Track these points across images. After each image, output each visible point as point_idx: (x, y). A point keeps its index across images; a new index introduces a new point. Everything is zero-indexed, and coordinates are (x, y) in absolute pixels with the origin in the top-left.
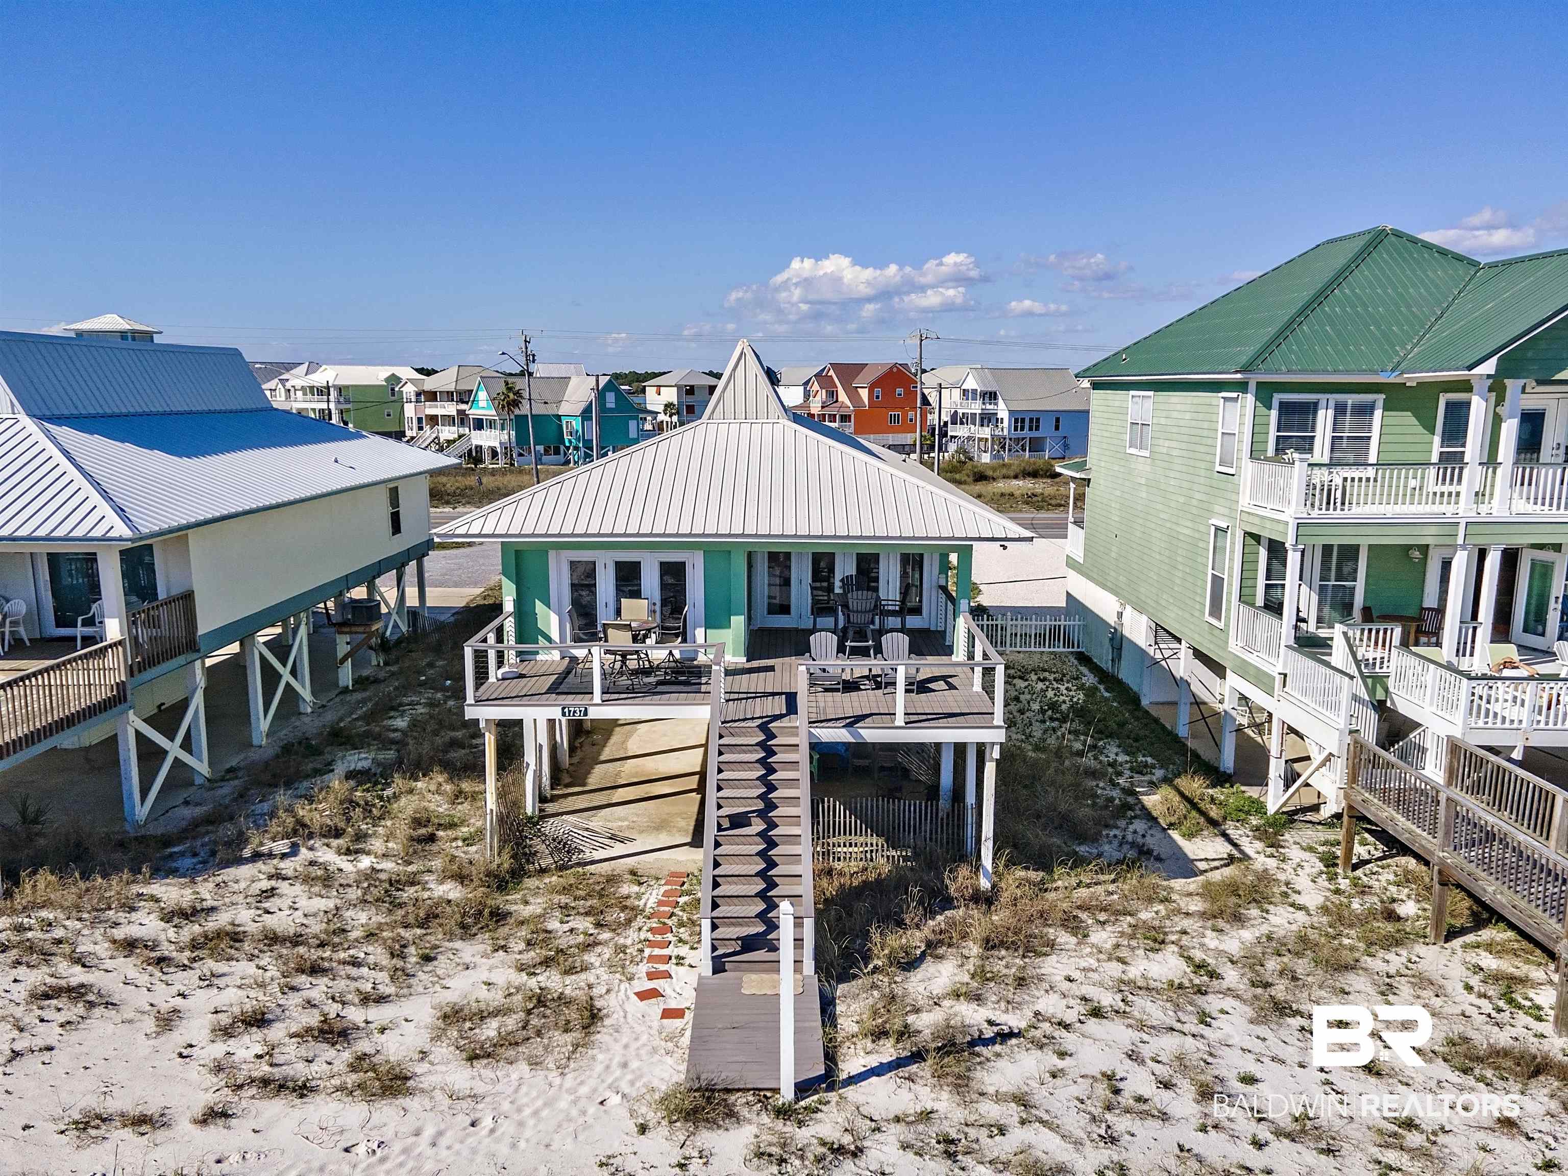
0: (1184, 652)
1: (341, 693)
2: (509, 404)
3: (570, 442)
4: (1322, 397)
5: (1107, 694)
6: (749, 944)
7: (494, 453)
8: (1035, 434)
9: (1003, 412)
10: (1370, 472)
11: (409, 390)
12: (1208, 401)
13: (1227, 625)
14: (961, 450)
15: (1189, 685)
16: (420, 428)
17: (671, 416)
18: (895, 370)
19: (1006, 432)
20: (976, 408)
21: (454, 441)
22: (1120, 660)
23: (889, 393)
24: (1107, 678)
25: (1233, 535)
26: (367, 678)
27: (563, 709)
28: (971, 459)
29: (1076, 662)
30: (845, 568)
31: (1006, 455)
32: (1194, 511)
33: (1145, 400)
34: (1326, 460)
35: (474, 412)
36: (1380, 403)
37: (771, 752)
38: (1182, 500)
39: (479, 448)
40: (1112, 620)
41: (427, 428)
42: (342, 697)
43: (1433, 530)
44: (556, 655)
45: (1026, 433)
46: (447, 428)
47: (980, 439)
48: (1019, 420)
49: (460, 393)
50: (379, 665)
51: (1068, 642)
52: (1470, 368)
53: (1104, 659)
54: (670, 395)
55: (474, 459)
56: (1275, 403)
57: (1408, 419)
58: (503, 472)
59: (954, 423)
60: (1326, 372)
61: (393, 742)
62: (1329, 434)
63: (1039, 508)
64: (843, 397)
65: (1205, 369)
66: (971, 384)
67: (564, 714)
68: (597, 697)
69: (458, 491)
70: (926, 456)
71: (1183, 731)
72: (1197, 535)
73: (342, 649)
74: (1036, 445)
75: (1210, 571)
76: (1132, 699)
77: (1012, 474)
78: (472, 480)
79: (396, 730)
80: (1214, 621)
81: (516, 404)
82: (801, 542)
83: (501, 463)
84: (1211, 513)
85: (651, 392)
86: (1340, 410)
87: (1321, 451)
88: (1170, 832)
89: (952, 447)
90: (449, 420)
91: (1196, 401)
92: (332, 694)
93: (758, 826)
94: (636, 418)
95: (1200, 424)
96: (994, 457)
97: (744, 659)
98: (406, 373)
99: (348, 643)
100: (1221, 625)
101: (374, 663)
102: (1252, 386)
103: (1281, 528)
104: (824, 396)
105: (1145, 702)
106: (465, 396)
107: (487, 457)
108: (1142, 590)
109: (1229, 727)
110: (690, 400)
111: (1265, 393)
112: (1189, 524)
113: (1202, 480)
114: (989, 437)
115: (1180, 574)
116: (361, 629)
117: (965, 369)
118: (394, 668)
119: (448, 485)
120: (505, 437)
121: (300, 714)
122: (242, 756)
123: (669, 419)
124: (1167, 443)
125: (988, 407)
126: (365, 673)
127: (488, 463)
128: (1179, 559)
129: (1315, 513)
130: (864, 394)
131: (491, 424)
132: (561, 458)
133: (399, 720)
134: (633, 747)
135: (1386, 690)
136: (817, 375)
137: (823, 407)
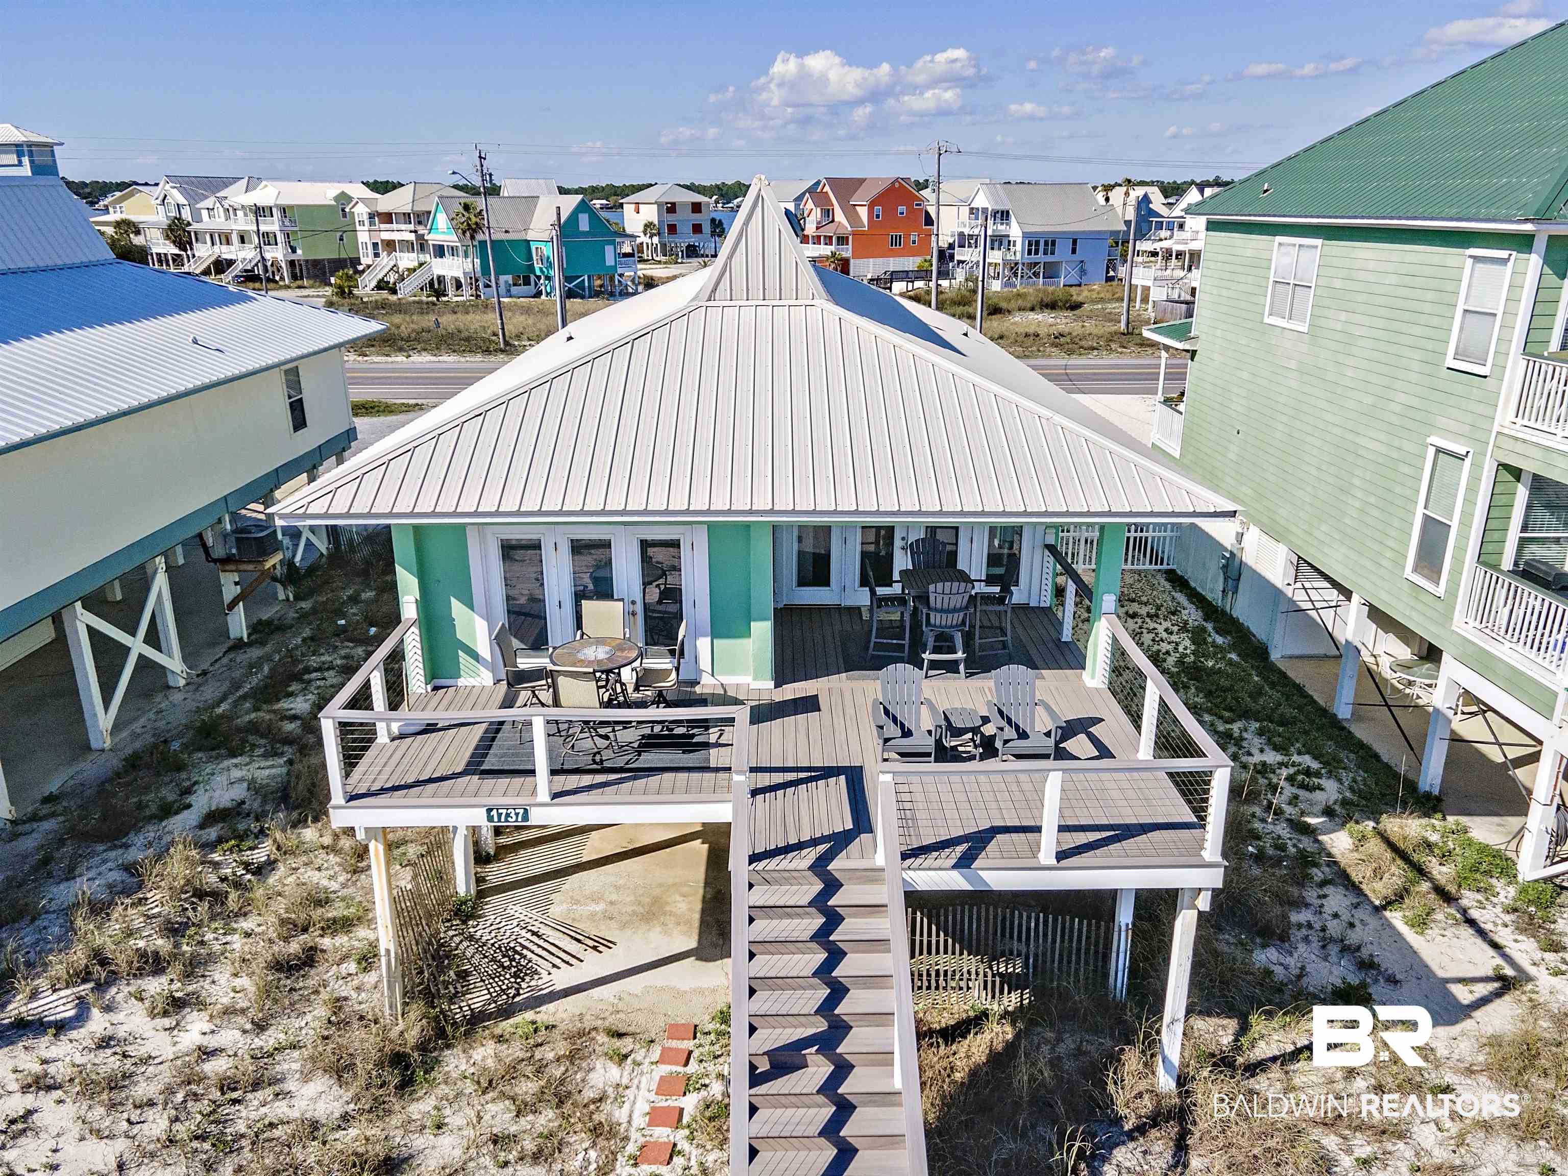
0: (1354, 610)
1: (230, 649)
2: (469, 227)
3: (541, 269)
5: (1219, 640)
7: (459, 285)
8: (1049, 258)
9: (1015, 231)
11: (361, 211)
12: (1436, 260)
13: (1452, 592)
14: (970, 278)
15: (1361, 655)
16: (377, 255)
17: (651, 237)
18: (897, 185)
19: (1018, 256)
21: (415, 270)
22: (1235, 591)
23: (890, 211)
24: (1217, 616)
25: (1477, 467)
26: (269, 623)
27: (489, 811)
29: (1168, 586)
31: (1018, 282)
32: (1394, 419)
33: (1303, 252)
35: (433, 238)
37: (834, 919)
38: (1369, 400)
39: (441, 279)
41: (383, 255)
42: (231, 656)
45: (1041, 257)
46: (406, 255)
47: (990, 265)
48: (1033, 243)
49: (417, 215)
50: (288, 599)
53: (1213, 589)
54: (650, 214)
55: (436, 291)
58: (465, 308)
59: (961, 244)
61: (288, 741)
63: (1070, 353)
64: (839, 216)
66: (982, 201)
67: (490, 819)
68: (543, 787)
69: (413, 335)
71: (1343, 712)
72: (1395, 455)
73: (230, 591)
74: (1051, 272)
75: (1420, 511)
76: (1256, 651)
77: (1029, 305)
78: (428, 320)
79: (294, 718)
80: (1422, 582)
81: (478, 228)
83: (467, 295)
84: (1431, 427)
85: (629, 209)
88: (1387, 914)
89: (960, 275)
90: (408, 246)
91: (1409, 258)
92: (219, 651)
94: (613, 243)
95: (1418, 294)
96: (1008, 284)
97: (773, 687)
98: (358, 191)
99: (236, 584)
100: (1441, 590)
101: (281, 596)
102: (1541, 243)
104: (819, 216)
105: (1275, 656)
106: (422, 218)
107: (451, 291)
109: (1439, 732)
110: (671, 219)
112: (1382, 437)
113: (1413, 377)
114: (1000, 261)
115: (1357, 504)
116: (251, 567)
117: (976, 184)
118: (305, 605)
119: (403, 327)
120: (469, 267)
121: (169, 687)
122: (72, 771)
123: (649, 241)
125: (1000, 227)
126: (266, 614)
127: (452, 296)
128: (1356, 482)
130: (863, 212)
131: (453, 251)
132: (531, 289)
133: (300, 699)
136: (811, 190)
137: (818, 228)
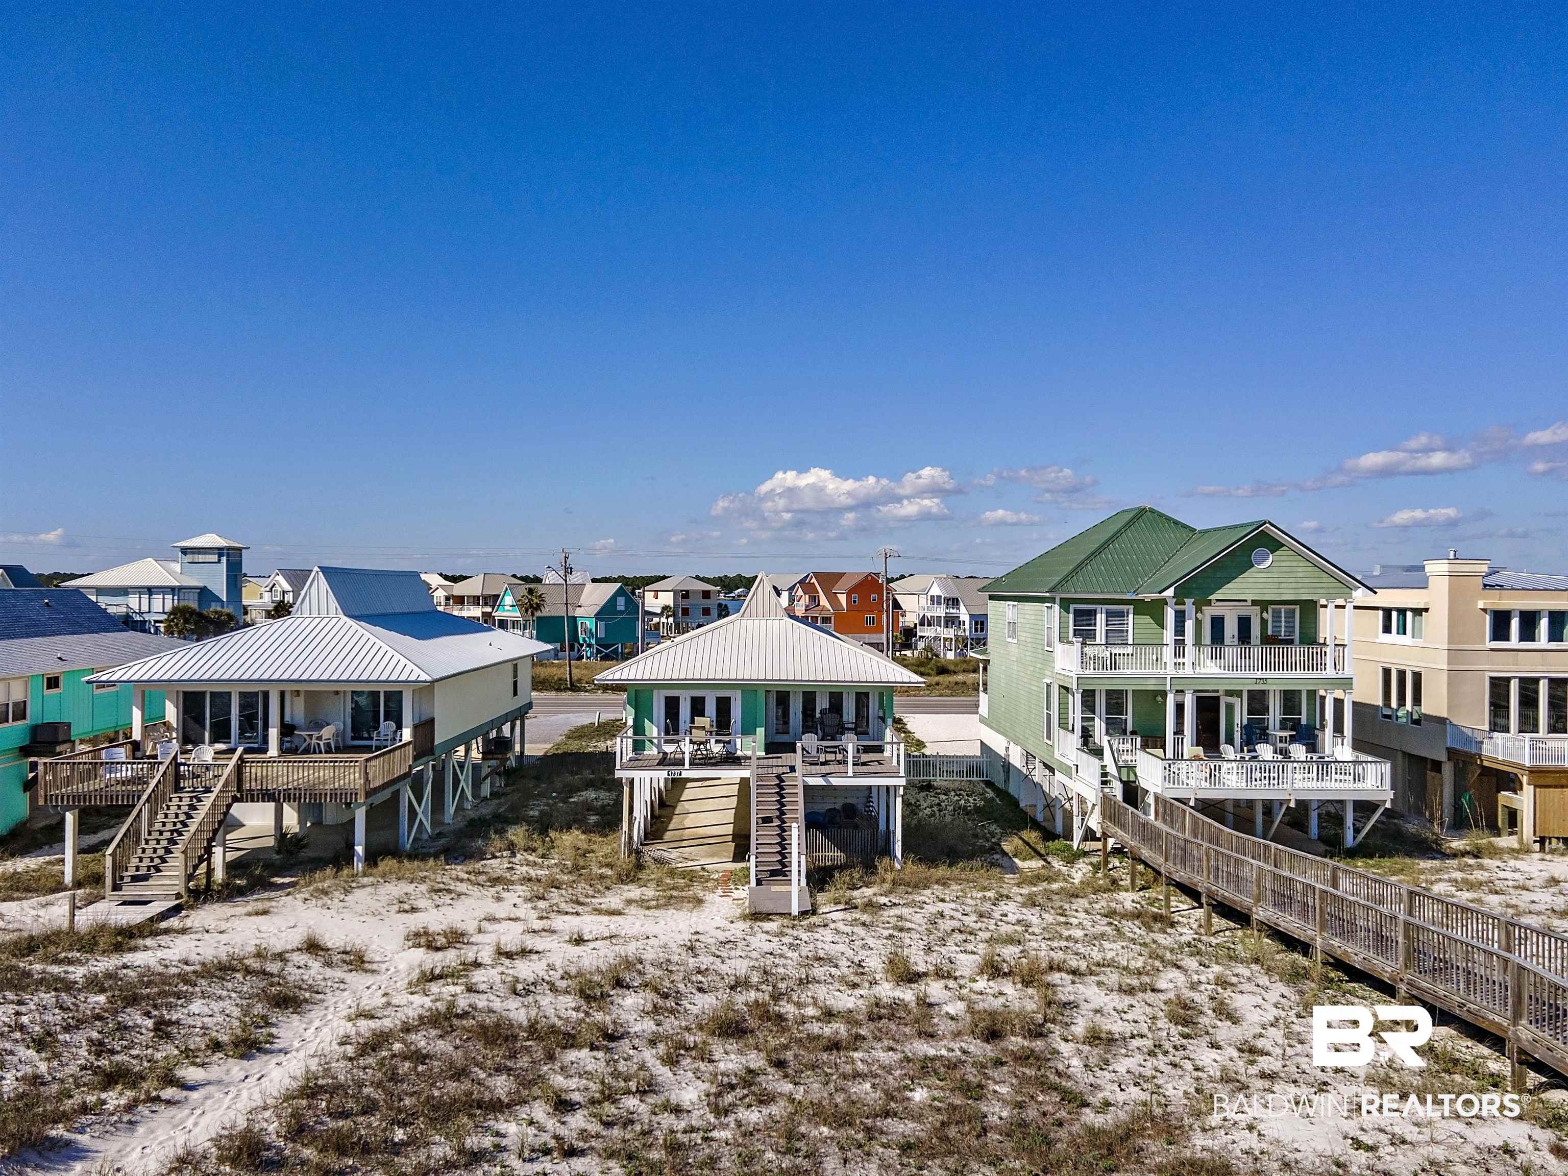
0: (1039, 766)
1: (483, 800)
2: (531, 606)
3: (584, 640)
4: (1098, 607)
5: (1000, 803)
6: (773, 873)
9: (964, 616)
10: (1129, 650)
11: (439, 595)
12: (1040, 608)
13: (1054, 742)
14: (928, 648)
15: (1041, 787)
17: (667, 618)
18: (870, 578)
19: (967, 633)
20: (941, 611)
22: (1008, 779)
23: (864, 598)
24: (1002, 793)
25: (1053, 687)
26: (497, 793)
27: (668, 771)
28: (937, 656)
29: (983, 785)
30: (822, 703)
31: (968, 653)
32: (1037, 675)
33: (1013, 608)
34: (1103, 642)
35: (499, 614)
36: (1131, 611)
37: (782, 788)
38: (1032, 669)
40: (1002, 753)
43: (1153, 682)
44: (655, 751)
47: (945, 639)
48: (979, 623)
49: (485, 598)
50: (501, 786)
51: (980, 773)
52: (1160, 592)
53: (1000, 781)
54: (667, 599)
56: (1072, 610)
57: (1148, 619)
59: (922, 624)
60: (1096, 592)
62: (1104, 628)
64: (824, 601)
65: (1036, 589)
66: (936, 591)
67: (669, 774)
68: (687, 766)
70: (898, 654)
72: (1039, 690)
73: (484, 771)
75: (1046, 711)
76: (1015, 803)
77: (971, 668)
80: (1048, 742)
81: (538, 607)
82: (797, 684)
84: (1044, 675)
85: (649, 596)
86: (1109, 614)
87: (1100, 637)
88: (1012, 858)
89: (921, 645)
91: (1036, 608)
93: (777, 822)
95: (1037, 622)
96: (958, 655)
97: (764, 753)
98: (437, 581)
99: (489, 766)
100: (1050, 743)
102: (1058, 600)
103: (1070, 680)
104: (807, 601)
105: (1022, 805)
106: (493, 600)
108: (1017, 730)
109: (1058, 806)
110: (685, 603)
111: (1065, 604)
112: (1035, 684)
113: (1039, 656)
114: (953, 637)
115: (1034, 717)
116: (500, 756)
117: (930, 578)
118: (513, 788)
121: (464, 809)
123: (666, 621)
124: (1025, 634)
125: (952, 611)
126: (495, 789)
128: (1032, 706)
129: (1087, 672)
130: (843, 599)
131: (515, 624)
134: (687, 823)
135: (1135, 775)
136: (801, 582)
137: (806, 610)
